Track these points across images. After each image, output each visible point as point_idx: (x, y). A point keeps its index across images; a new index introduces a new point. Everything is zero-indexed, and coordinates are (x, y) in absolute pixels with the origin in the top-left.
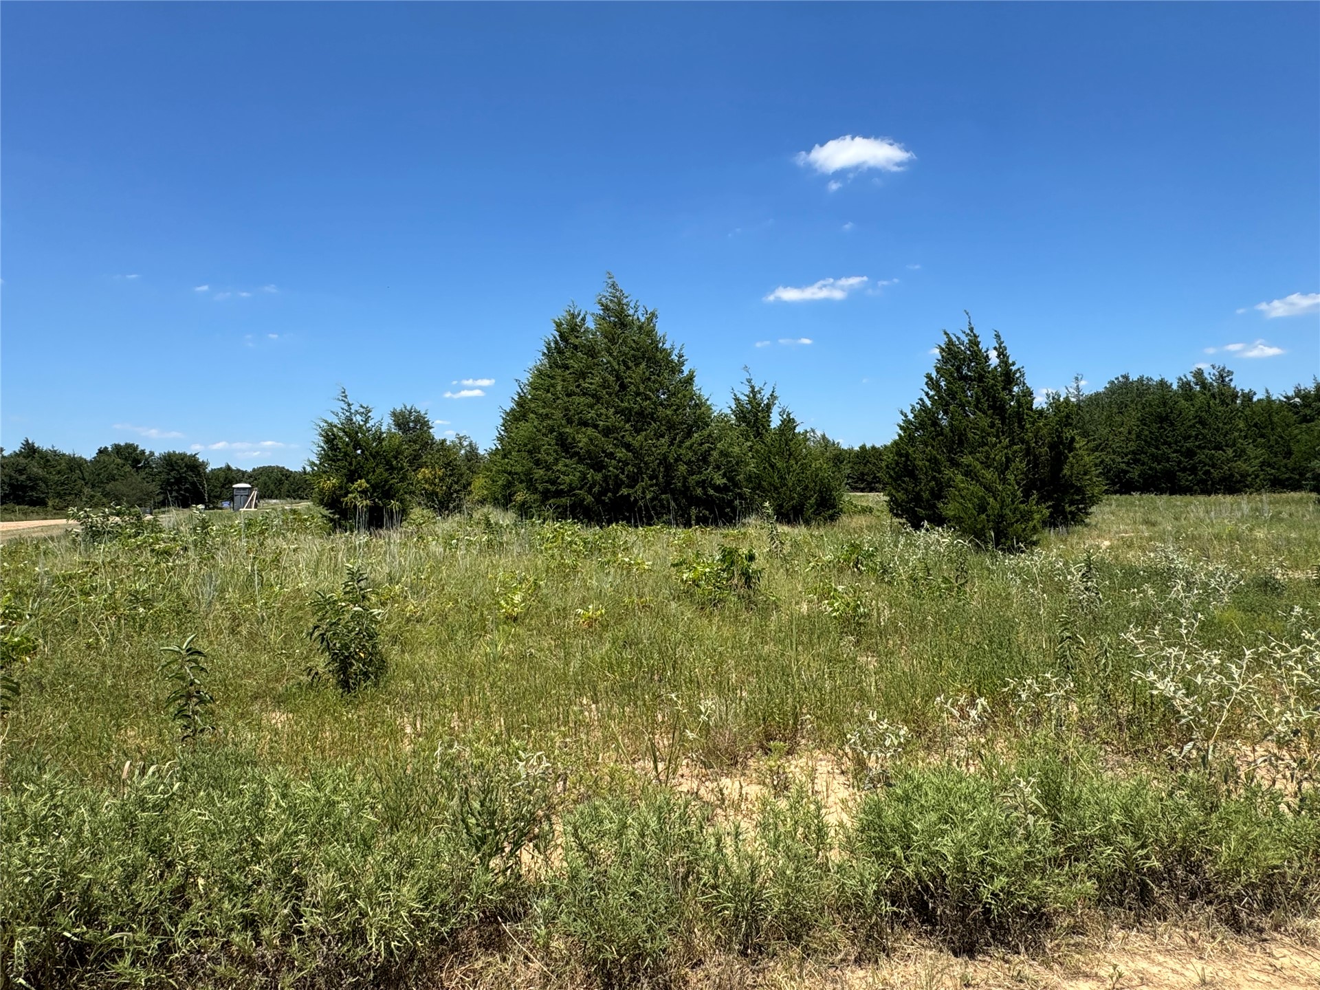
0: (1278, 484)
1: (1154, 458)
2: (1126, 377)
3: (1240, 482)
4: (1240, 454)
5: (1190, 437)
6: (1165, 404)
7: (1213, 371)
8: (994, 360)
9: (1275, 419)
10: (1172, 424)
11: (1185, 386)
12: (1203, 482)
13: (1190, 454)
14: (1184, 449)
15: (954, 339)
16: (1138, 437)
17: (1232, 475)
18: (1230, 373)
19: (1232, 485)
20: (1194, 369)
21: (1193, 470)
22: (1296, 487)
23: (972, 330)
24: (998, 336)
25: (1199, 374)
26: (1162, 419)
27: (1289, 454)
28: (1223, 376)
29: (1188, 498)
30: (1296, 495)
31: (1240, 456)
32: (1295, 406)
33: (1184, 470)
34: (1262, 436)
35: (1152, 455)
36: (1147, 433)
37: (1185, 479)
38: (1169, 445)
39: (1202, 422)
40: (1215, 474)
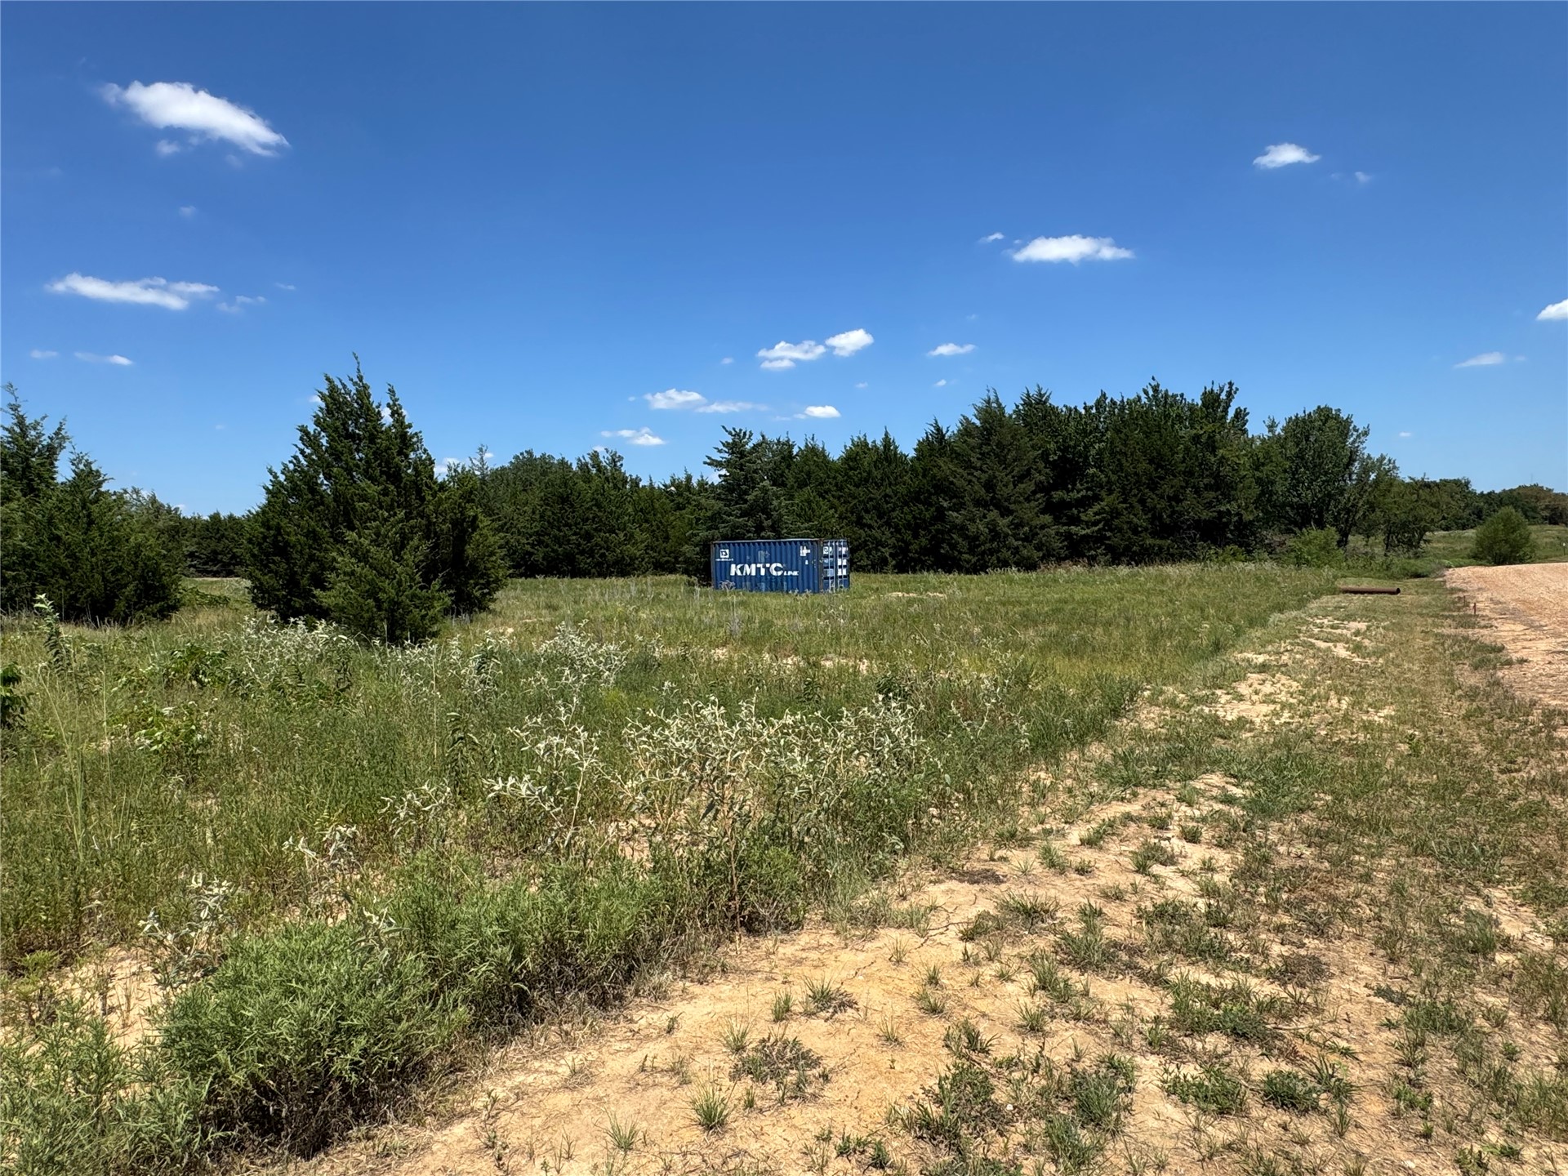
0: (661, 567)
1: (557, 540)
2: (530, 453)
3: (629, 565)
4: (630, 538)
5: (588, 519)
6: (566, 484)
7: (607, 455)
8: (387, 418)
9: (657, 505)
10: (572, 506)
11: (583, 467)
12: (599, 565)
13: (588, 537)
14: (583, 532)
15: (337, 383)
16: (542, 517)
17: (623, 558)
18: (621, 458)
19: (624, 568)
20: (591, 452)
21: (591, 554)
22: (672, 571)
23: (361, 378)
24: (392, 392)
25: (595, 456)
26: (564, 500)
27: (667, 538)
28: (615, 460)
29: (586, 581)
30: (672, 577)
31: (630, 540)
32: (671, 493)
33: (582, 553)
34: (647, 521)
35: (555, 536)
36: (550, 513)
37: (584, 562)
38: (569, 526)
39: (598, 505)
40: (610, 557)
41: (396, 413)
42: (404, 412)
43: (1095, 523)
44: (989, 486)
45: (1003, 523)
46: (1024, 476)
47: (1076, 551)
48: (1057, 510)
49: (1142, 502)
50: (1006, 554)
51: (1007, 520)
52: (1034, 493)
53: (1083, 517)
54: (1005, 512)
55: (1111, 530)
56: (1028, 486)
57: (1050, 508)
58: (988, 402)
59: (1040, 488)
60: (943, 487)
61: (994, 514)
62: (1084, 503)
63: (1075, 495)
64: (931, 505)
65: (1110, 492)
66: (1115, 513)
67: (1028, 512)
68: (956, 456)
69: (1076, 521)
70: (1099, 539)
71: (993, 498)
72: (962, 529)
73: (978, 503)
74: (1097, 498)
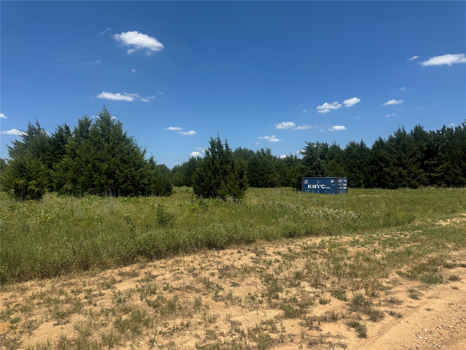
0: (284, 185)
1: (253, 176)
2: (240, 148)
3: (274, 184)
4: (274, 175)
5: (262, 170)
6: (255, 159)
7: (266, 149)
8: (224, 148)
9: (282, 166)
10: (257, 166)
11: (258, 153)
12: (265, 184)
13: (262, 175)
14: (260, 174)
15: (214, 139)
16: (248, 169)
17: (272, 182)
18: (270, 150)
19: (272, 185)
21: (263, 180)
22: (287, 186)
23: (219, 138)
24: (226, 141)
25: (262, 150)
26: (255, 164)
27: (285, 176)
28: (269, 151)
29: (262, 189)
30: (288, 188)
31: (274, 176)
32: (286, 161)
33: (260, 180)
34: (279, 170)
35: (252, 175)
36: (251, 168)
37: (260, 183)
38: (257, 172)
39: (265, 166)
40: (268, 181)
41: (227, 146)
42: (229, 146)
43: (441, 172)
44: (399, 159)
45: (404, 172)
46: (414, 155)
47: (433, 182)
48: (426, 168)
49: (460, 165)
50: (405, 183)
51: (406, 171)
52: (417, 161)
53: (436, 170)
54: (405, 168)
55: (447, 175)
56: (414, 159)
57: (423, 167)
58: (399, 130)
59: (418, 160)
60: (382, 159)
61: (400, 169)
62: (436, 165)
63: (432, 162)
64: (378, 165)
65: (447, 161)
66: (448, 169)
67: (414, 168)
68: (388, 149)
69: (433, 171)
70: (442, 178)
71: (401, 163)
72: (389, 174)
73: (395, 165)
74: (442, 163)
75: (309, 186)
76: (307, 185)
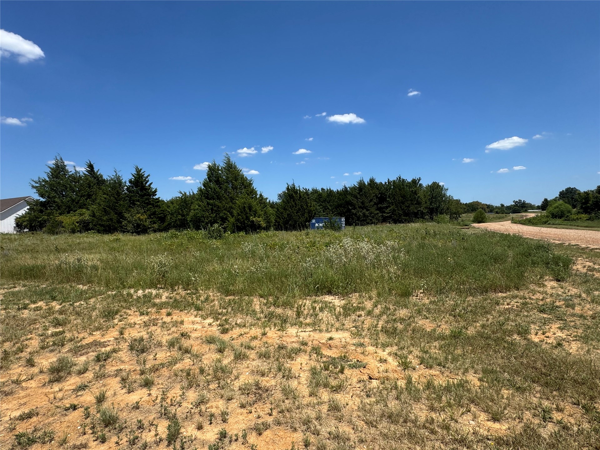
43: (390, 213)
44: (363, 203)
45: (367, 213)
46: (371, 200)
47: (385, 220)
48: (381, 210)
49: (401, 207)
50: (368, 221)
51: (368, 212)
52: (374, 205)
53: (386, 211)
54: (368, 210)
55: (393, 215)
56: (372, 203)
57: (378, 209)
58: (361, 181)
59: (375, 204)
60: (349, 203)
61: (365, 210)
62: (387, 207)
63: (384, 205)
64: (346, 208)
65: (393, 205)
66: (394, 210)
67: (373, 210)
68: (351, 194)
70: (390, 217)
71: (364, 206)
72: (356, 214)
73: (360, 207)
74: (389, 207)
75: (316, 225)
76: (314, 224)
